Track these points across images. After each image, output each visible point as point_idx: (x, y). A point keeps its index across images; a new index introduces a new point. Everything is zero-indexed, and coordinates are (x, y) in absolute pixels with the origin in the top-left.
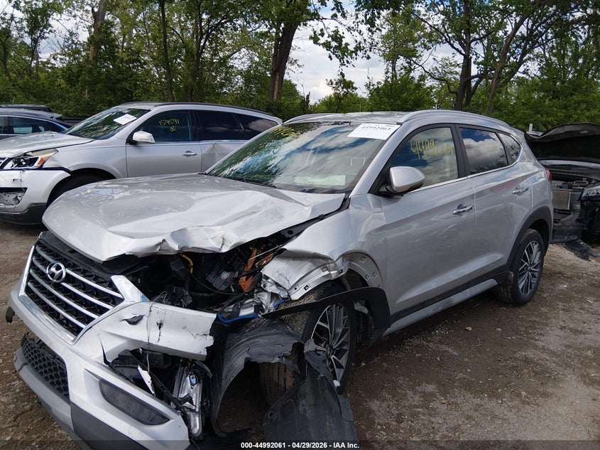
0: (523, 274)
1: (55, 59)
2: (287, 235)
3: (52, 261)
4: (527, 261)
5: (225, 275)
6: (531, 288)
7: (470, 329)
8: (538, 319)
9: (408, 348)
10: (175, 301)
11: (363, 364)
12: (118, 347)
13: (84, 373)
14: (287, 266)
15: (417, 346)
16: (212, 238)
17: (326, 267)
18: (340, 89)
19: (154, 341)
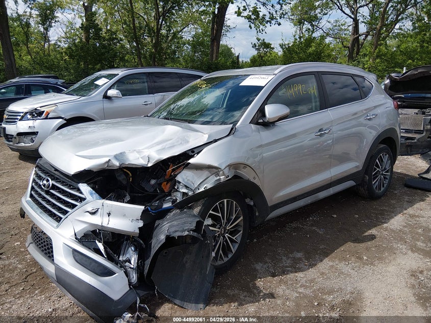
0: (377, 176)
1: (60, 41)
2: (191, 154)
3: (44, 176)
4: (379, 167)
5: (153, 182)
6: (383, 186)
7: (335, 216)
8: (387, 209)
9: (288, 229)
10: (119, 199)
11: (255, 240)
12: (83, 229)
13: (63, 245)
14: (193, 174)
15: (295, 228)
16: (141, 158)
17: (218, 174)
18: (261, 49)
19: (105, 224)
